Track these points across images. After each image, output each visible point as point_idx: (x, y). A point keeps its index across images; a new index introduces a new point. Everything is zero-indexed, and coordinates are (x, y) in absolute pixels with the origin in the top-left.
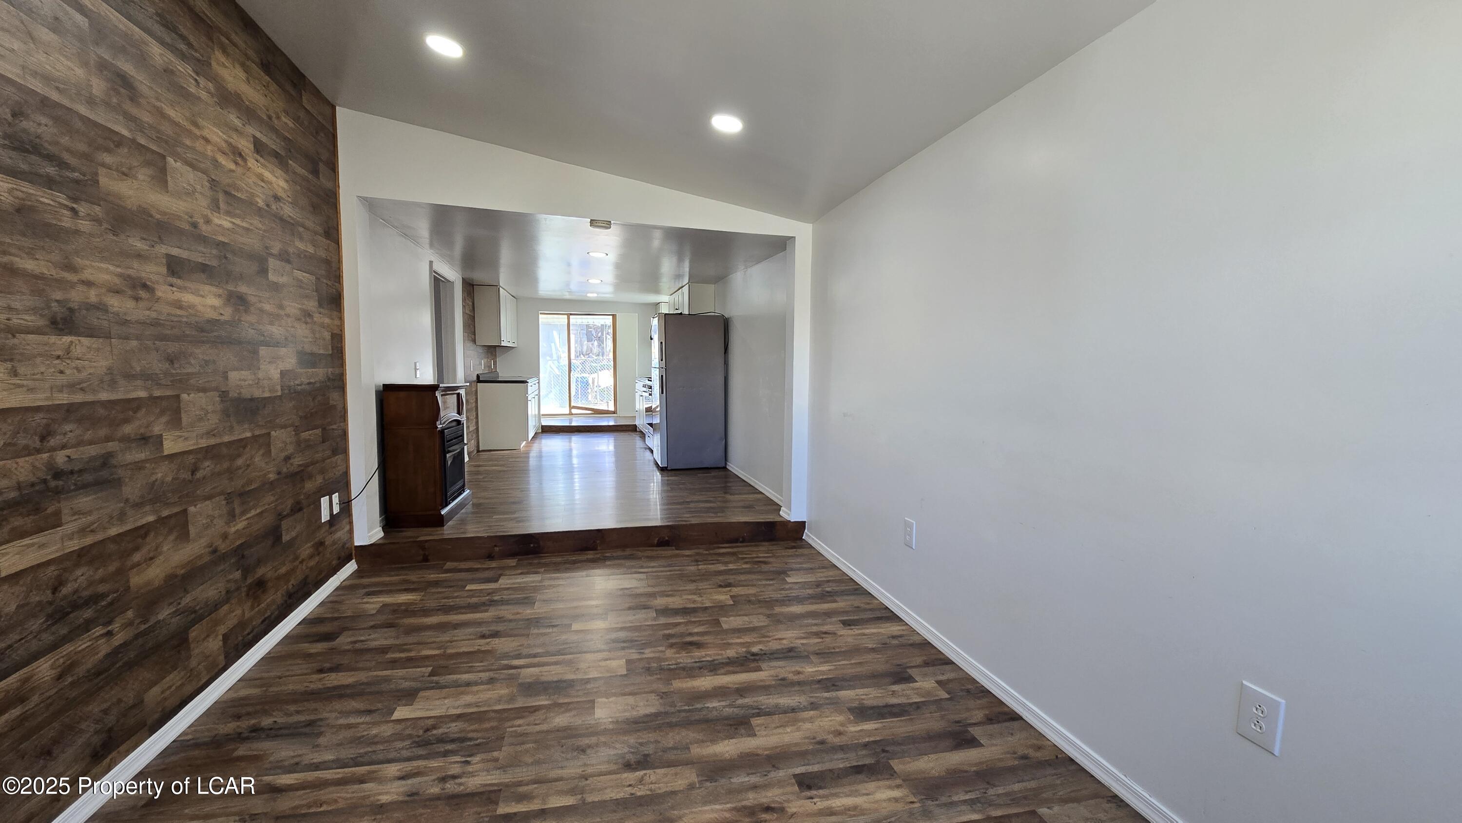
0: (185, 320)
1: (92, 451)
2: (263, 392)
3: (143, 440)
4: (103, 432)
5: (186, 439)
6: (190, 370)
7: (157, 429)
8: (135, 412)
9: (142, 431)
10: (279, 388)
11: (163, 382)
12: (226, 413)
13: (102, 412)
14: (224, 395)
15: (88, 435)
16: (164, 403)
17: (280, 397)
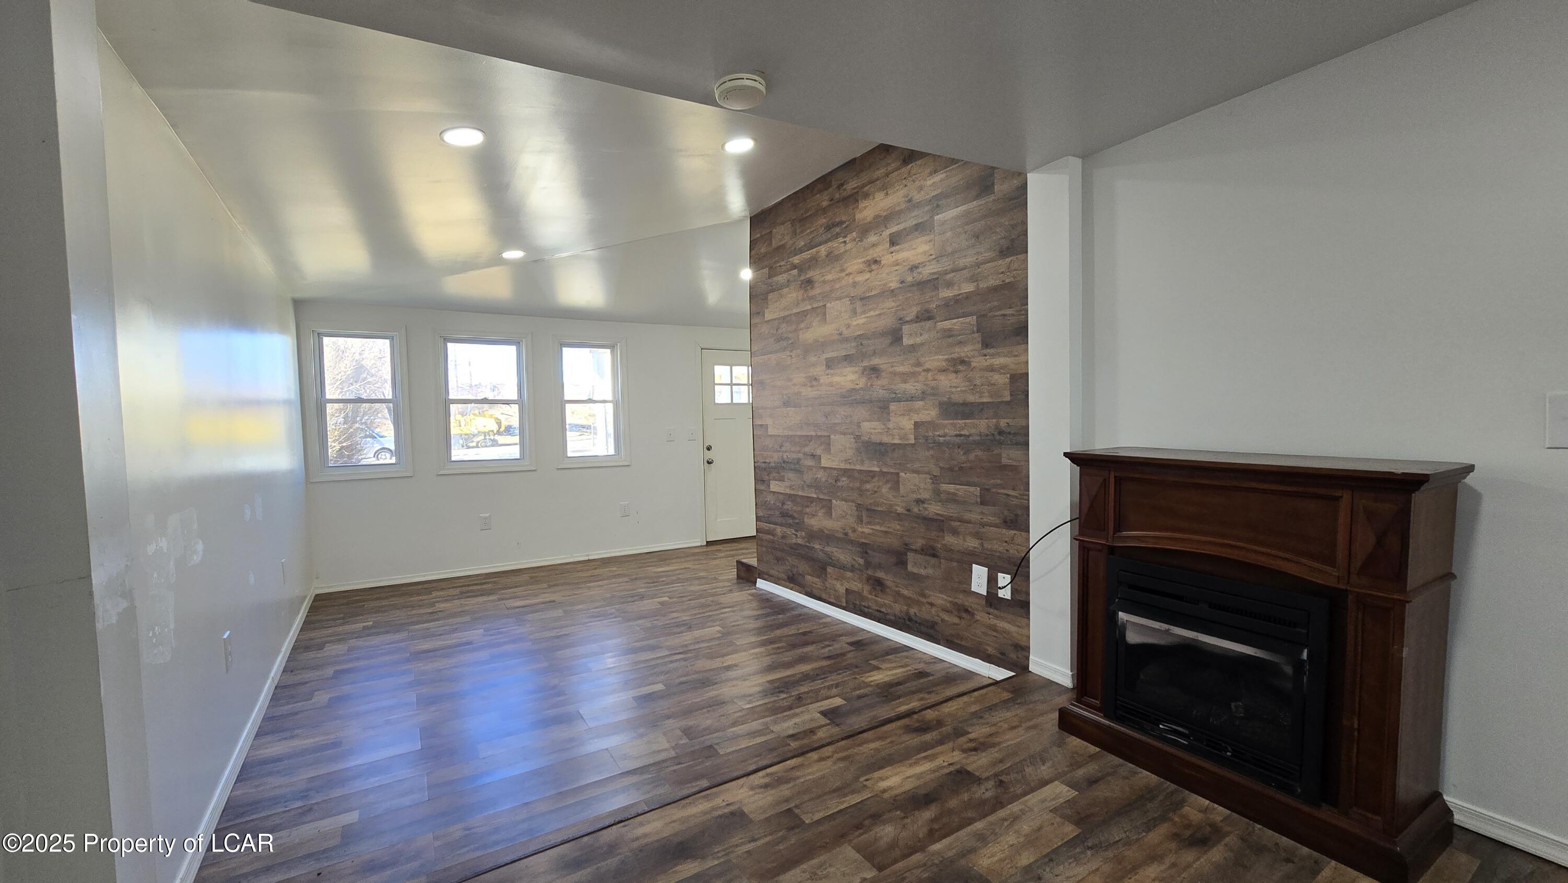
0: (834, 392)
1: (794, 456)
2: (893, 439)
3: (813, 456)
4: (798, 449)
5: (833, 461)
6: (836, 422)
7: (818, 452)
8: (810, 442)
9: (812, 451)
10: (912, 437)
11: (822, 428)
12: (858, 450)
13: (797, 440)
14: (858, 438)
15: (793, 449)
16: (823, 439)
17: (913, 445)
